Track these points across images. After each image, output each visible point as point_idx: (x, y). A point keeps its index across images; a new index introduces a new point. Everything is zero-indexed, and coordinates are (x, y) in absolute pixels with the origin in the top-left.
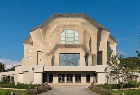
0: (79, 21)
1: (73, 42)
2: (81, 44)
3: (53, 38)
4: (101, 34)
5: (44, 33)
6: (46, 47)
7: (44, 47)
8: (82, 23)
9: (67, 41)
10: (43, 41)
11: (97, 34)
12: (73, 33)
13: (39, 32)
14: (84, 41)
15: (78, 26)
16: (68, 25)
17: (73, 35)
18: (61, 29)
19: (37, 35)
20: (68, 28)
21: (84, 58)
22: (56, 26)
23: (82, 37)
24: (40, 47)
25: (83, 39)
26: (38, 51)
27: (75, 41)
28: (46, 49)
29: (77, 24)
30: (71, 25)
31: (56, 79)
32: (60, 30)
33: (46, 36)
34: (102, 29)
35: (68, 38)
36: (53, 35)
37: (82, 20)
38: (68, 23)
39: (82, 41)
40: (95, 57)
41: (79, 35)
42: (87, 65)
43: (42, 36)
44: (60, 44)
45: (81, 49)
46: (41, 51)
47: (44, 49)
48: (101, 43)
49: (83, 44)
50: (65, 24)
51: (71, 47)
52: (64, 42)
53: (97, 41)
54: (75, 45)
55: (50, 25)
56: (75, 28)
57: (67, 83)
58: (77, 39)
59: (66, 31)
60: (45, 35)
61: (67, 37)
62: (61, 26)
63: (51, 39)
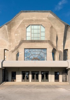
0: (46, 16)
1: (39, 38)
2: (48, 40)
3: (18, 34)
4: (68, 32)
5: (10, 29)
6: (11, 44)
7: (9, 44)
8: (49, 18)
9: (32, 36)
10: (9, 38)
11: (64, 30)
12: (39, 28)
13: (5, 29)
14: (51, 37)
15: (44, 21)
16: (34, 20)
17: (39, 30)
18: (26, 24)
19: (3, 33)
20: (34, 23)
21: (51, 53)
22: (21, 21)
23: (49, 33)
24: (6, 45)
25: (50, 34)
26: (5, 50)
27: (41, 37)
28: (12, 46)
29: (44, 19)
30: (37, 20)
31: (19, 77)
32: (26, 26)
33: (12, 33)
34: (69, 26)
35: (34, 34)
36: (18, 31)
37: (49, 15)
38: (34, 18)
39: (49, 36)
40: (62, 54)
41: (46, 30)
42: (54, 59)
43: (8, 32)
44: (25, 39)
45: (48, 43)
46: (7, 49)
47: (10, 46)
48: (67, 41)
49: (50, 40)
50: (31, 19)
51: (37, 42)
52: (30, 37)
53: (63, 38)
54: (41, 40)
55: (16, 21)
56: (41, 23)
57: (32, 81)
58: (43, 34)
59: (32, 26)
60: (10, 32)
61: (32, 32)
62: (26, 21)
63: (16, 35)
